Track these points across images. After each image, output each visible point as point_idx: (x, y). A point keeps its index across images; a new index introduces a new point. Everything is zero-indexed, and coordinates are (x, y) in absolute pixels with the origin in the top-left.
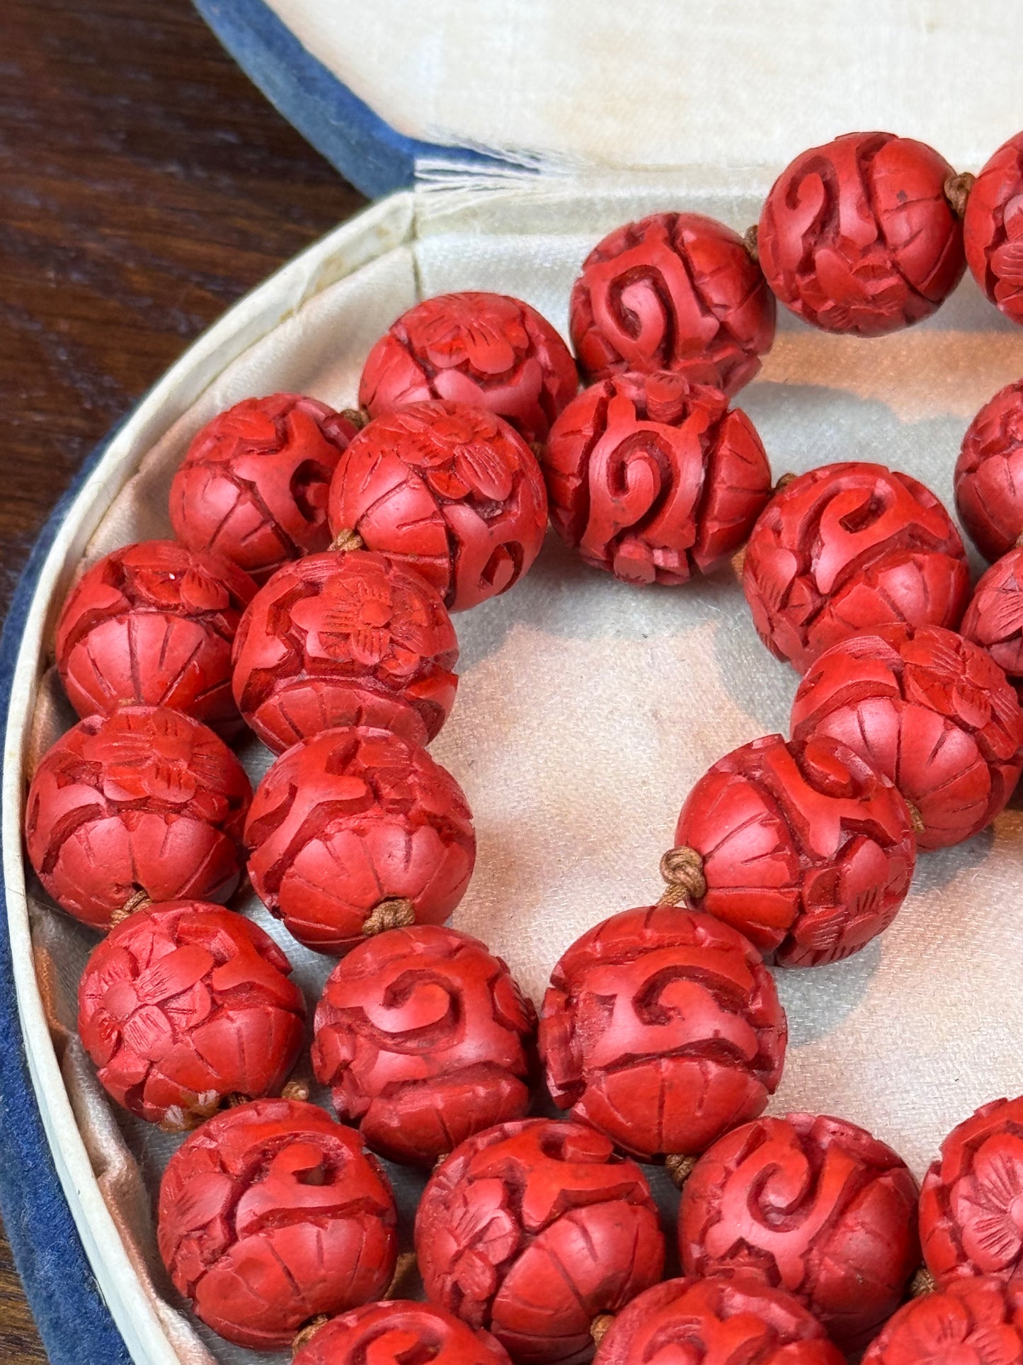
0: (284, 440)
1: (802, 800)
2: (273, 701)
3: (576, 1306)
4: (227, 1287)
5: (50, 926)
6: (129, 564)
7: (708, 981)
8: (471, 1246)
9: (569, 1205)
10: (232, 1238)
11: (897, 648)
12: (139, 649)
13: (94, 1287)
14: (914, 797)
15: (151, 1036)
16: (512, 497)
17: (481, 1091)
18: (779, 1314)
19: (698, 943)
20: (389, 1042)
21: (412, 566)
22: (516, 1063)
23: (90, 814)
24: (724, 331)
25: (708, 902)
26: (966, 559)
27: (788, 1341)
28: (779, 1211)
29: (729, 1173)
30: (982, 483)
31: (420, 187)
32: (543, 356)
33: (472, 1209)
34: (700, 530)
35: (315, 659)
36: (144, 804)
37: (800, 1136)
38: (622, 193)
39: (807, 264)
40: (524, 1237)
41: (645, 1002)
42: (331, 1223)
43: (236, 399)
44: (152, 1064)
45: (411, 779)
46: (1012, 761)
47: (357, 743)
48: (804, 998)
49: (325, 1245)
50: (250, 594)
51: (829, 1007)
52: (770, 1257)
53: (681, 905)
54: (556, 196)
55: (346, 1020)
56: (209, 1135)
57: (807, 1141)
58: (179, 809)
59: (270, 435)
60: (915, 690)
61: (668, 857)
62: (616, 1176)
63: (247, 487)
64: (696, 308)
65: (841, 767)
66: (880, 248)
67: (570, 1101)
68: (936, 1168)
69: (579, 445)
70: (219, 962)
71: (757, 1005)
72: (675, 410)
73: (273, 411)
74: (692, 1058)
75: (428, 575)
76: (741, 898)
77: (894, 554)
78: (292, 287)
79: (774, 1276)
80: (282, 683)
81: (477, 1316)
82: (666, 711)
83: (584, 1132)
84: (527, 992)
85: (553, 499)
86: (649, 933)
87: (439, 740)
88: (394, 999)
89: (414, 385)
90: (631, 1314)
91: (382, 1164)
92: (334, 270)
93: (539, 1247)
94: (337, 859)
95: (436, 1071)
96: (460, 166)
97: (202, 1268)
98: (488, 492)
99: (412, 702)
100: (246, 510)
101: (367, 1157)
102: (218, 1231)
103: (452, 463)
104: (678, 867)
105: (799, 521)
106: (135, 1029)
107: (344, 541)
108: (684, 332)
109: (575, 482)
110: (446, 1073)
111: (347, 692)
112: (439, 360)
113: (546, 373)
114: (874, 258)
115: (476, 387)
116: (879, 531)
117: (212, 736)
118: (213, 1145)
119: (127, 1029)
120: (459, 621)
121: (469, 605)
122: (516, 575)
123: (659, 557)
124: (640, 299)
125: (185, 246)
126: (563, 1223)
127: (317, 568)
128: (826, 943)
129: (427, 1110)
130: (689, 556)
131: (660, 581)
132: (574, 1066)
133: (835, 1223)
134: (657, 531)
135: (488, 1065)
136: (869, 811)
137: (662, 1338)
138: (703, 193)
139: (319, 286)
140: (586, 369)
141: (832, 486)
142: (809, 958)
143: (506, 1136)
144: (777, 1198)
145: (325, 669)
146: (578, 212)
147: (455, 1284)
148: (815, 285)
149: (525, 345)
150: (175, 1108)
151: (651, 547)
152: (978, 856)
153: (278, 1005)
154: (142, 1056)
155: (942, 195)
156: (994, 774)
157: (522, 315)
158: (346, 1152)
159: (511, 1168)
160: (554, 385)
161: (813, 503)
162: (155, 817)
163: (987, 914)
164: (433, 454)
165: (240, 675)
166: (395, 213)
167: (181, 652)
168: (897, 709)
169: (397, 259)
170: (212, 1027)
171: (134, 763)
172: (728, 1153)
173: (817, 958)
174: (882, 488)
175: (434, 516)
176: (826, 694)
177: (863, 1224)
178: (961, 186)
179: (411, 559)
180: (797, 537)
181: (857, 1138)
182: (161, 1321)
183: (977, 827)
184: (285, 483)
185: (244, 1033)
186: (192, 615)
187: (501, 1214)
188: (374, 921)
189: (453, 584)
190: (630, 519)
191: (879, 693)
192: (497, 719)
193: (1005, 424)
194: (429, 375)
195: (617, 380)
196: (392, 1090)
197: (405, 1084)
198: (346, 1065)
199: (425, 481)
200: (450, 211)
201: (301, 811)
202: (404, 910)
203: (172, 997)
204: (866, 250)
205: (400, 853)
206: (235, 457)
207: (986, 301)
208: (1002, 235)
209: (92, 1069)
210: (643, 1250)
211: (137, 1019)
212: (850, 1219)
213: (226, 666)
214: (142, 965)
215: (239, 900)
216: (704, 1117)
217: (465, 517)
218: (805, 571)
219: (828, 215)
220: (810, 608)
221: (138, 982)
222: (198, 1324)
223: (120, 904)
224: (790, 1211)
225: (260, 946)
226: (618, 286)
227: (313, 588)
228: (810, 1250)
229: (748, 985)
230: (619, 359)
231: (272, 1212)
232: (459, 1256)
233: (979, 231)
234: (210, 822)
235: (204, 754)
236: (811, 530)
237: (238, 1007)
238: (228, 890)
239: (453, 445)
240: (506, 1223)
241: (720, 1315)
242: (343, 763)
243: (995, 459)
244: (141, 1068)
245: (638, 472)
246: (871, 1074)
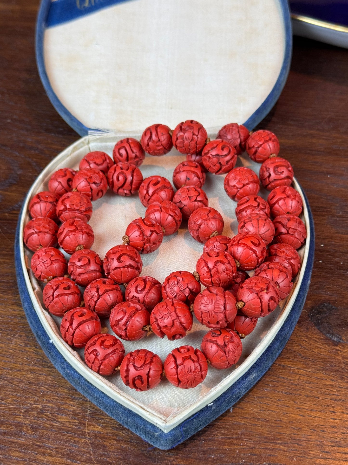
0: (66, 175)
1: (144, 227)
2: (62, 215)
3: (108, 307)
4: (53, 306)
5: (28, 252)
6: (40, 195)
7: (129, 256)
8: (91, 298)
9: (106, 291)
10: (54, 299)
11: (160, 203)
12: (42, 208)
13: (33, 308)
14: (164, 227)
15: (41, 268)
16: (101, 182)
17: (94, 274)
18: (138, 307)
19: (127, 250)
20: (79, 267)
21: (85, 194)
22: (99, 270)
23: (33, 234)
24: (136, 156)
25: (130, 244)
26: (174, 190)
27: (140, 310)
28: (140, 291)
29: (132, 285)
30: (176, 178)
31: (89, 135)
32: (108, 161)
33: (91, 293)
34: (131, 187)
35: (68, 208)
36: (41, 232)
37: (144, 279)
38: (121, 135)
39: (148, 145)
40: (99, 296)
41: (119, 259)
42: (69, 296)
43: (59, 169)
44: (42, 272)
45: (83, 226)
46: (180, 221)
47: (74, 221)
48: (147, 259)
49: (68, 299)
50: (59, 198)
51: (151, 260)
52: (138, 298)
53: (126, 244)
54: (111, 136)
55: (72, 264)
56: (50, 283)
57: (145, 280)
58: (47, 233)
59: (63, 174)
60: (163, 210)
61: (123, 237)
62: (115, 286)
63: (60, 183)
64: (131, 152)
65: (150, 222)
66: (159, 142)
67: (108, 275)
68: (164, 283)
69: (112, 174)
70: (52, 256)
71: (137, 259)
72: (127, 168)
73: (64, 171)
74: (126, 268)
75: (88, 195)
76: (135, 243)
77: (161, 189)
78: (68, 151)
79: (139, 301)
80: (64, 213)
81: (93, 309)
82: (127, 216)
83: (110, 280)
84: (102, 259)
85: (108, 183)
86: (119, 249)
87: (90, 221)
88: (79, 260)
89: (87, 166)
90: (115, 307)
91: (79, 286)
92: (75, 149)
93: (102, 298)
94: (71, 239)
95: (86, 271)
96: (96, 132)
97: (49, 303)
98: (97, 182)
99: (85, 215)
100: (60, 186)
101: (76, 286)
102: (51, 297)
103: (91, 177)
104: (125, 238)
105: (146, 185)
106: (39, 267)
107: (74, 190)
108: (130, 157)
109: (111, 180)
110: (88, 272)
111: (74, 213)
112: (91, 162)
113: (108, 163)
114: (159, 143)
115: (97, 166)
116: (159, 186)
117: (52, 221)
118: (51, 284)
119: (38, 267)
120: (93, 203)
121: (95, 199)
122: (102, 195)
123: (125, 191)
124: (123, 152)
125: (54, 147)
126: (105, 294)
127: (69, 194)
128: (149, 249)
129: (85, 278)
130: (130, 191)
131: (126, 195)
132: (108, 270)
133: (148, 292)
134: (124, 187)
135: (95, 270)
136: (154, 228)
137: (120, 311)
138: (134, 135)
139: (73, 151)
140: (115, 163)
141: (151, 179)
142: (147, 252)
143: (97, 281)
144: (139, 289)
145: (70, 210)
146: (114, 139)
147: (89, 304)
148: (149, 148)
149: (104, 159)
150: (46, 279)
151: (124, 190)
152: (175, 236)
153: (62, 262)
154: (40, 271)
155: (169, 133)
156: (176, 223)
157: (104, 154)
158: (72, 285)
159: (98, 286)
160: (109, 165)
161: (149, 182)
162: (43, 234)
163: (176, 245)
164: (88, 176)
165: (57, 212)
166: (85, 139)
167: (48, 208)
168: (160, 213)
169: (86, 147)
170: (51, 266)
171: (39, 226)
172: (132, 283)
173: (148, 252)
174: (159, 179)
175: (88, 186)
176: (150, 211)
177: (153, 292)
178: (172, 132)
179: (85, 193)
180: (146, 188)
181: (152, 279)
182: (43, 312)
183: (174, 231)
184: (66, 182)
185: (56, 267)
186: (50, 203)
187: (96, 293)
188: (77, 249)
189: (92, 197)
190: (120, 185)
191: (158, 211)
192: (100, 218)
193: (179, 169)
194: (89, 164)
195: (118, 164)
196: (80, 275)
197: (82, 274)
198: (72, 271)
199: (87, 180)
200: (94, 139)
201: (65, 232)
202: (82, 247)
203: (45, 262)
204: (157, 142)
205: (81, 238)
206: (58, 178)
207: (176, 150)
208: (177, 139)
209: (34, 274)
210: (119, 298)
211: (39, 265)
212: (151, 291)
213: (55, 210)
214: (40, 256)
215: (58, 247)
216: (129, 277)
217: (94, 186)
218: (147, 192)
219: (151, 137)
220: (148, 198)
221: (39, 259)
222: (49, 313)
223: (38, 248)
224: (141, 291)
225: (60, 254)
226: (119, 149)
227: (68, 197)
228: (144, 297)
229: (135, 256)
230: (120, 161)
231: (60, 294)
232: (89, 300)
233: (174, 139)
234: (52, 235)
235: (51, 224)
236: (148, 186)
237: (56, 263)
238: (56, 245)
239: (91, 174)
240: (96, 294)
241: (129, 307)
242: (72, 224)
243: (178, 174)
244: (40, 273)
245: (121, 178)
246: (157, 270)
